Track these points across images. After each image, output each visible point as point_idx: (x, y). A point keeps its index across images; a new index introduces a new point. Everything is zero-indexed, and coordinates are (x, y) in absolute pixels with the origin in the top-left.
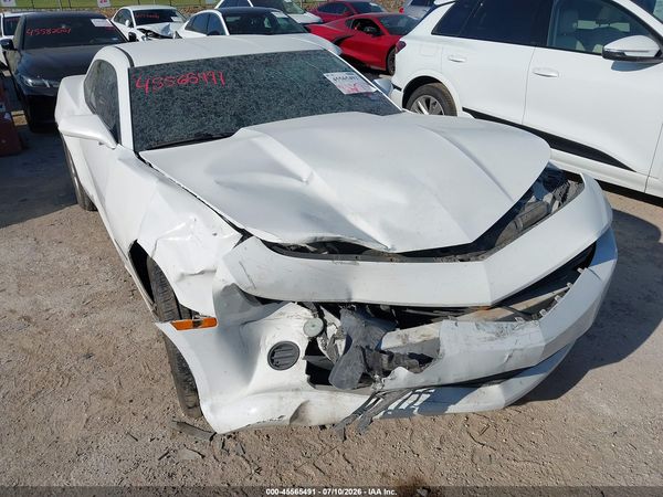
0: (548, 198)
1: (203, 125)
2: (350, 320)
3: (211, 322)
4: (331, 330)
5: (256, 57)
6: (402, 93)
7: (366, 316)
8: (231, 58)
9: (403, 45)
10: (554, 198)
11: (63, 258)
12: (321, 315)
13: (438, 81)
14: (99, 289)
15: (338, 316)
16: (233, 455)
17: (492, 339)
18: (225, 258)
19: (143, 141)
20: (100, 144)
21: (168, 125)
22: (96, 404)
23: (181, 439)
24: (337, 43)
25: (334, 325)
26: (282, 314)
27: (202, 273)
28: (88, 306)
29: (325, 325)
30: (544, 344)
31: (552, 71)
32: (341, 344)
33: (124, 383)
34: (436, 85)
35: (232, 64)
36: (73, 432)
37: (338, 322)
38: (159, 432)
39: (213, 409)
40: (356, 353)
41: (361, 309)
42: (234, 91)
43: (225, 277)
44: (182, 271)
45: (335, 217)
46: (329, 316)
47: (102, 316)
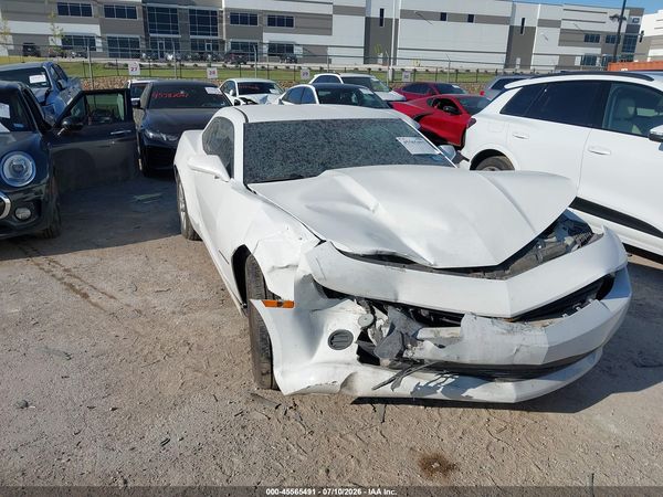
0: (569, 240)
1: (297, 168)
2: (394, 313)
3: (290, 304)
4: (379, 323)
5: (343, 121)
6: (469, 164)
7: (408, 315)
8: (323, 121)
9: (474, 121)
10: (575, 243)
11: (168, 272)
12: (373, 312)
13: (502, 155)
14: (196, 297)
15: (386, 313)
16: (292, 421)
17: (503, 334)
18: (307, 254)
19: (251, 176)
20: (216, 178)
21: (271, 167)
22: (190, 375)
23: (253, 405)
24: (418, 119)
25: (382, 319)
26: (341, 308)
27: (287, 267)
28: (187, 307)
29: (375, 319)
30: (547, 346)
31: (606, 150)
32: (386, 330)
33: (212, 364)
34: (501, 158)
35: (323, 125)
36: (171, 390)
37: (385, 317)
38: (236, 398)
39: (283, 373)
40: (396, 336)
41: (405, 308)
42: (323, 146)
43: (305, 269)
44: (274, 264)
45: (391, 237)
46: (379, 313)
47: (197, 315)
